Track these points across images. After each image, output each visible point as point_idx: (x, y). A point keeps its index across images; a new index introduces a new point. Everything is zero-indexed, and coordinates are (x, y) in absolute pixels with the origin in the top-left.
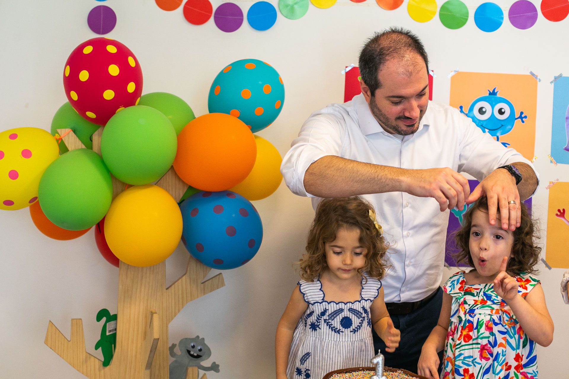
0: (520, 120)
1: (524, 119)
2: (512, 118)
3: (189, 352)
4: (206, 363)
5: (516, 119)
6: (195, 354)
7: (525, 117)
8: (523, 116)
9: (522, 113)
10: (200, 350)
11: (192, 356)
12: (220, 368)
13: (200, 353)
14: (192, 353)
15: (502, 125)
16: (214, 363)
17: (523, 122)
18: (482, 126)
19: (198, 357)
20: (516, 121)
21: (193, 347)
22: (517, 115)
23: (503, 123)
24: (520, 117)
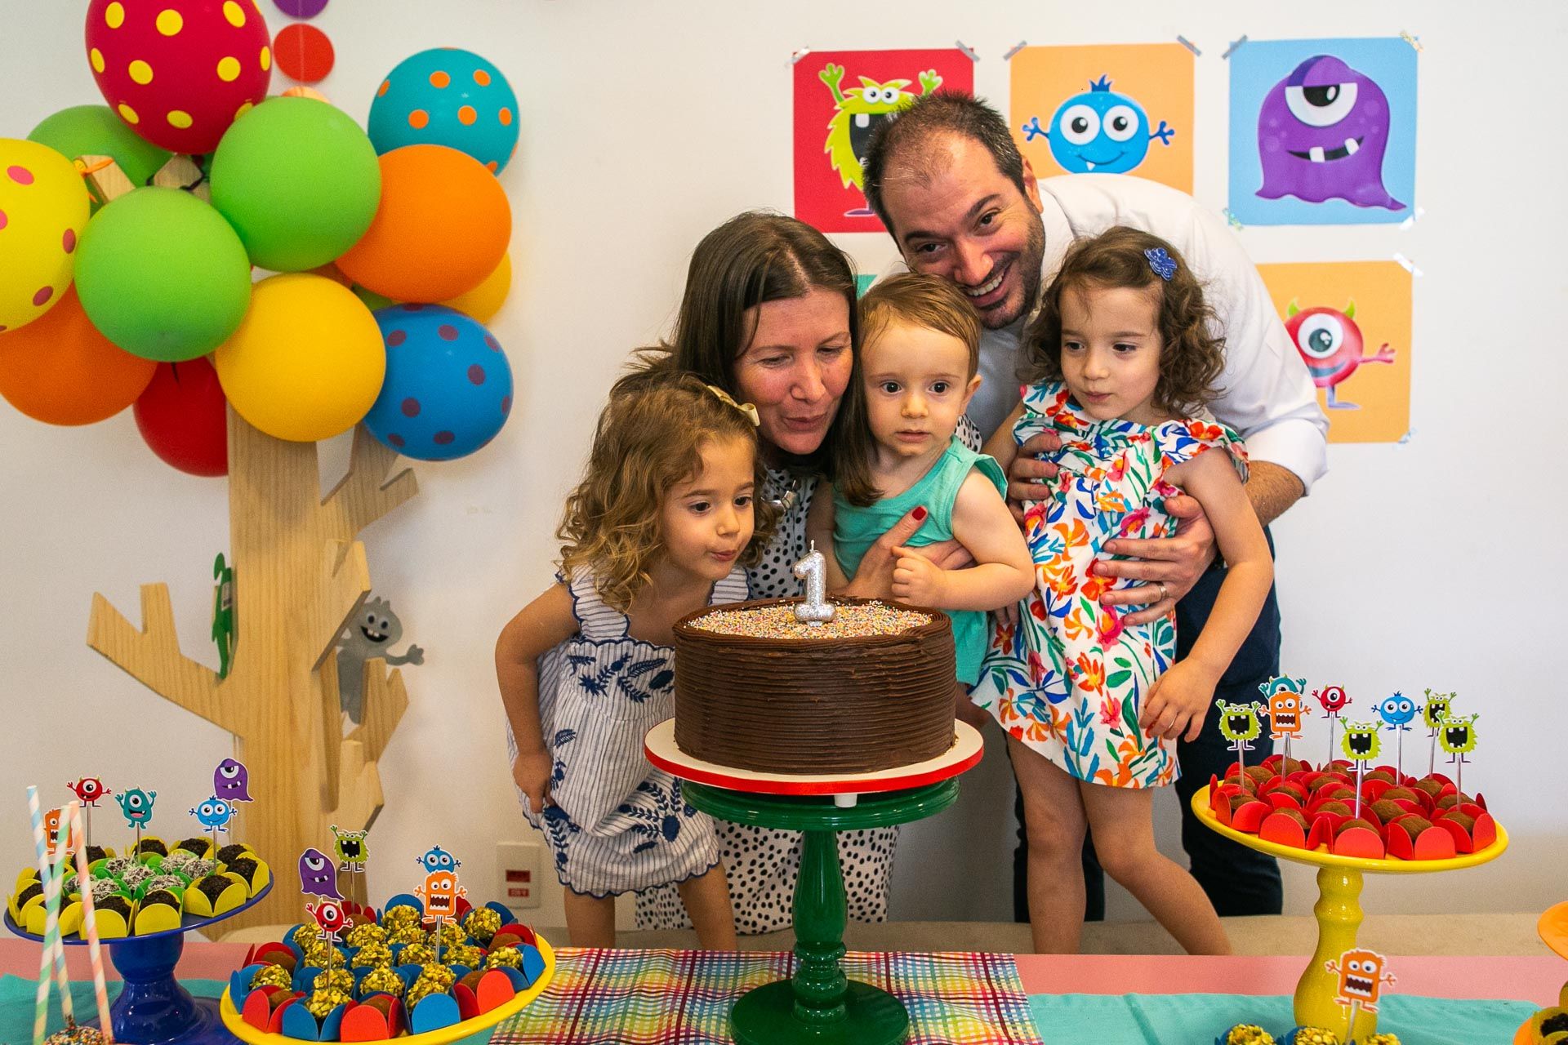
0: (1159, 138)
1: (1168, 137)
2: (1143, 136)
3: (365, 630)
4: (398, 649)
5: (1151, 137)
6: (377, 635)
7: (1171, 133)
8: (1166, 130)
9: (1163, 124)
10: (384, 625)
11: (372, 638)
12: (424, 655)
13: (384, 632)
14: (370, 632)
15: (1123, 153)
16: (414, 646)
17: (1166, 142)
18: (1080, 157)
19: (382, 638)
20: (1151, 142)
21: (371, 620)
22: (1153, 129)
23: (1124, 148)
24: (1161, 134)
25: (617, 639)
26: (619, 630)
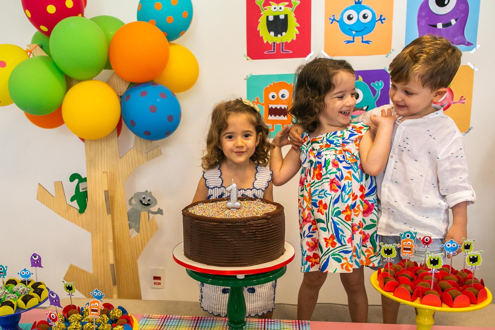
0: (380, 21)
1: (383, 21)
2: (374, 21)
3: (141, 202)
4: (154, 209)
5: (377, 21)
6: (146, 203)
7: (384, 19)
8: (382, 18)
9: (381, 16)
10: (149, 200)
11: (144, 204)
12: (163, 212)
13: (149, 203)
14: (143, 202)
15: (366, 27)
16: (159, 209)
17: (382, 23)
18: (350, 29)
19: (148, 205)
20: (376, 23)
21: (144, 198)
22: (378, 18)
24: (380, 19)
25: (219, 186)
26: (219, 183)
